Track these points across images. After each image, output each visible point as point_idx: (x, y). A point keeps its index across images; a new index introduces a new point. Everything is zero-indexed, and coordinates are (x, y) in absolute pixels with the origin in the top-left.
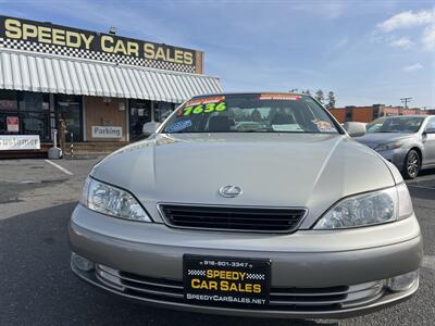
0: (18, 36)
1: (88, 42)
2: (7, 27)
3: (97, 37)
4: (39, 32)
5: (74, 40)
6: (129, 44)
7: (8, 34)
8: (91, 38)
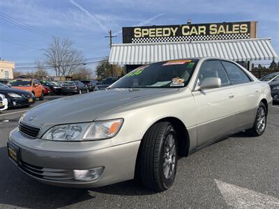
0: (140, 36)
1: (174, 32)
2: (135, 32)
3: (180, 28)
4: (149, 32)
5: (167, 32)
6: (200, 27)
7: (135, 36)
8: (176, 29)
